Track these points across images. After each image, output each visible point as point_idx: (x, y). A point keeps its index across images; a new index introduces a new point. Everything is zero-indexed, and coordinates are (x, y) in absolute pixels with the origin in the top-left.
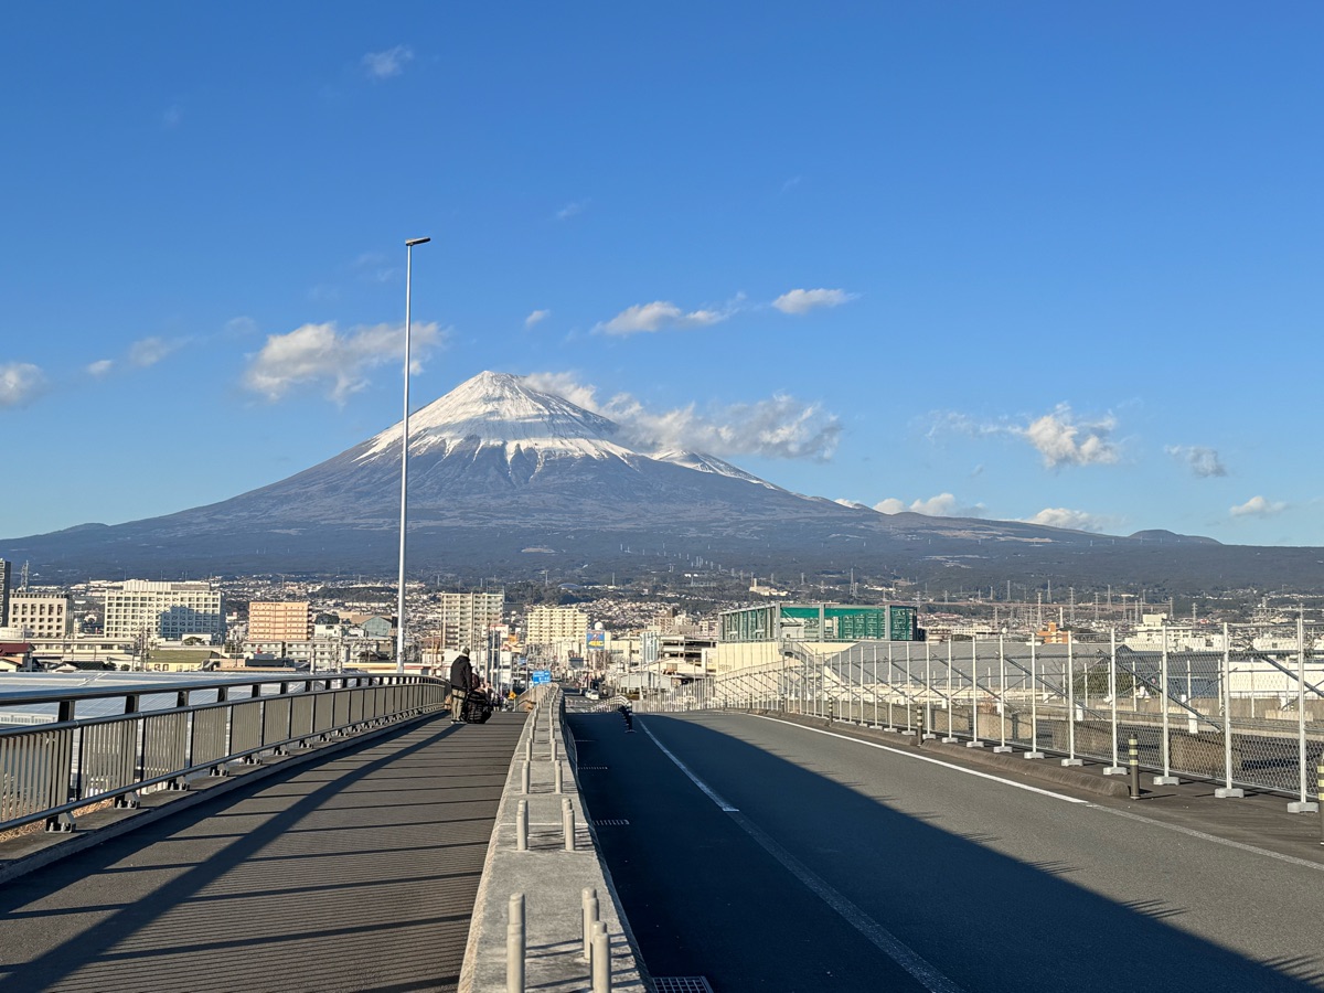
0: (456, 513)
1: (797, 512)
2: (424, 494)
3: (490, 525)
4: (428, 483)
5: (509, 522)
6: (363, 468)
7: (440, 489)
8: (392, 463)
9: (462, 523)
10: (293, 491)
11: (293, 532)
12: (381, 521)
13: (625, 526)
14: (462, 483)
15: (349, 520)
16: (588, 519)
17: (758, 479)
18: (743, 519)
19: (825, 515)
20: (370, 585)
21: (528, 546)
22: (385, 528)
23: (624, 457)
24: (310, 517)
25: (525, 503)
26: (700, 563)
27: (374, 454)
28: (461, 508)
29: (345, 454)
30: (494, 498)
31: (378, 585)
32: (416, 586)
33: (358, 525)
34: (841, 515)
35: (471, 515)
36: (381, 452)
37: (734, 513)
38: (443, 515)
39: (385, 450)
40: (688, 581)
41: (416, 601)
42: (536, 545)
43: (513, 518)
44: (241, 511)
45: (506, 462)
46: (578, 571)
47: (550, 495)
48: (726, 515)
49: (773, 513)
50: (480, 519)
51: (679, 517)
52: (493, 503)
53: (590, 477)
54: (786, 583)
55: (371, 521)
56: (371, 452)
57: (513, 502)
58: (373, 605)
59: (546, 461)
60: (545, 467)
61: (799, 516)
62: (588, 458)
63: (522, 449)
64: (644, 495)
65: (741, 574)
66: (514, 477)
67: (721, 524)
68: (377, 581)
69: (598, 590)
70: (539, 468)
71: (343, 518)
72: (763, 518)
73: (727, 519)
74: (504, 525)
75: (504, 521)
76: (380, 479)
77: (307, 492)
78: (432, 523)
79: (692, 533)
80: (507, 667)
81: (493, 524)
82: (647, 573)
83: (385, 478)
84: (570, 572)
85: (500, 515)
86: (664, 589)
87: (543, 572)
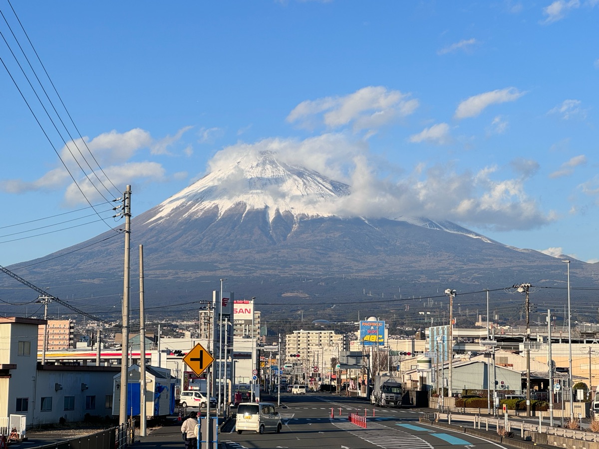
0: (227, 265)
1: (511, 261)
2: (201, 250)
3: (255, 274)
4: (204, 241)
5: (271, 272)
6: (152, 229)
7: (214, 245)
8: (176, 225)
9: (231, 273)
10: (96, 249)
11: (96, 281)
12: (167, 272)
13: (366, 274)
14: (232, 241)
16: (336, 269)
17: (477, 235)
18: (465, 267)
19: (536, 264)
21: (287, 292)
22: (170, 277)
24: (110, 270)
25: (284, 256)
26: (431, 303)
27: (161, 218)
28: (231, 261)
30: (258, 252)
34: (549, 264)
35: (239, 267)
36: (166, 216)
37: (457, 263)
38: (216, 266)
39: (169, 215)
40: (423, 317)
42: (292, 291)
43: (275, 269)
44: (56, 265)
45: (268, 223)
46: (328, 311)
47: (304, 250)
48: (451, 264)
49: (491, 262)
50: (248, 270)
51: (412, 267)
52: (257, 256)
53: (337, 234)
54: (505, 319)
55: (158, 272)
56: (157, 217)
57: (273, 256)
59: (301, 222)
60: (299, 227)
61: (512, 264)
63: (281, 212)
64: (382, 249)
65: (467, 311)
66: (274, 235)
67: (447, 272)
69: (346, 325)
70: (295, 227)
72: (482, 266)
73: (452, 267)
74: (267, 275)
75: (266, 272)
76: (165, 238)
77: (107, 249)
79: (423, 279)
81: (258, 273)
82: (387, 312)
83: (170, 237)
84: (322, 311)
85: (264, 267)
86: (403, 324)
87: (299, 312)
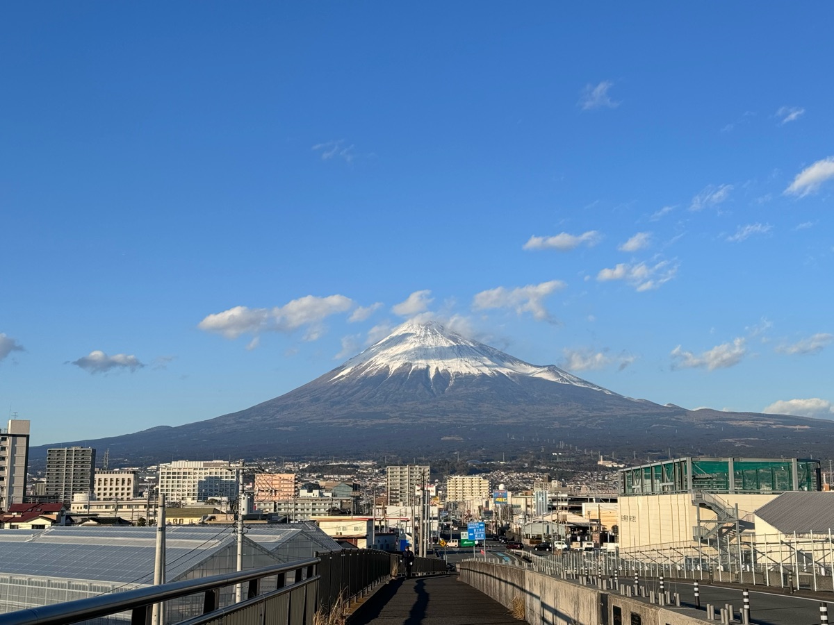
0: (397, 415)
1: (628, 410)
2: (376, 402)
3: (419, 422)
4: (378, 395)
5: (432, 420)
6: (335, 386)
7: (386, 398)
8: (354, 382)
9: (400, 421)
10: (290, 402)
11: (290, 429)
12: (347, 420)
13: (510, 421)
14: (400, 395)
15: (327, 421)
16: (485, 417)
17: (600, 388)
18: (591, 415)
19: (647, 412)
20: (340, 463)
21: (446, 436)
22: (350, 425)
23: (508, 374)
24: (301, 419)
25: (443, 407)
26: (562, 445)
27: (342, 376)
28: (400, 411)
29: (323, 376)
30: (422, 403)
31: (346, 463)
32: (371, 464)
33: (332, 424)
34: (659, 411)
35: (406, 415)
36: (347, 375)
37: (584, 411)
38: (388, 416)
39: (349, 373)
40: (555, 458)
41: (371, 474)
42: (450, 436)
43: (435, 417)
44: (256, 416)
45: (429, 379)
46: (479, 452)
47: (459, 401)
48: (579, 412)
49: (612, 410)
50: (413, 418)
51: (547, 415)
52: (421, 407)
53: (486, 388)
54: (623, 459)
55: (341, 421)
56: (340, 375)
57: (434, 406)
58: (342, 476)
59: (456, 378)
60: (455, 382)
61: (629, 412)
62: (484, 375)
63: (440, 370)
64: (522, 400)
65: (592, 452)
66: (434, 390)
67: (576, 419)
68: (345, 461)
69: (493, 465)
70: (451, 383)
71: (322, 419)
72: (604, 414)
73: (580, 415)
74: (429, 422)
75: (429, 420)
76: (346, 393)
77: (299, 402)
78: (382, 422)
79: (556, 425)
80: (435, 519)
81: (422, 420)
82: (526, 453)
83: (350, 392)
84: (474, 452)
85: (426, 415)
86: (539, 463)
87: (456, 453)
